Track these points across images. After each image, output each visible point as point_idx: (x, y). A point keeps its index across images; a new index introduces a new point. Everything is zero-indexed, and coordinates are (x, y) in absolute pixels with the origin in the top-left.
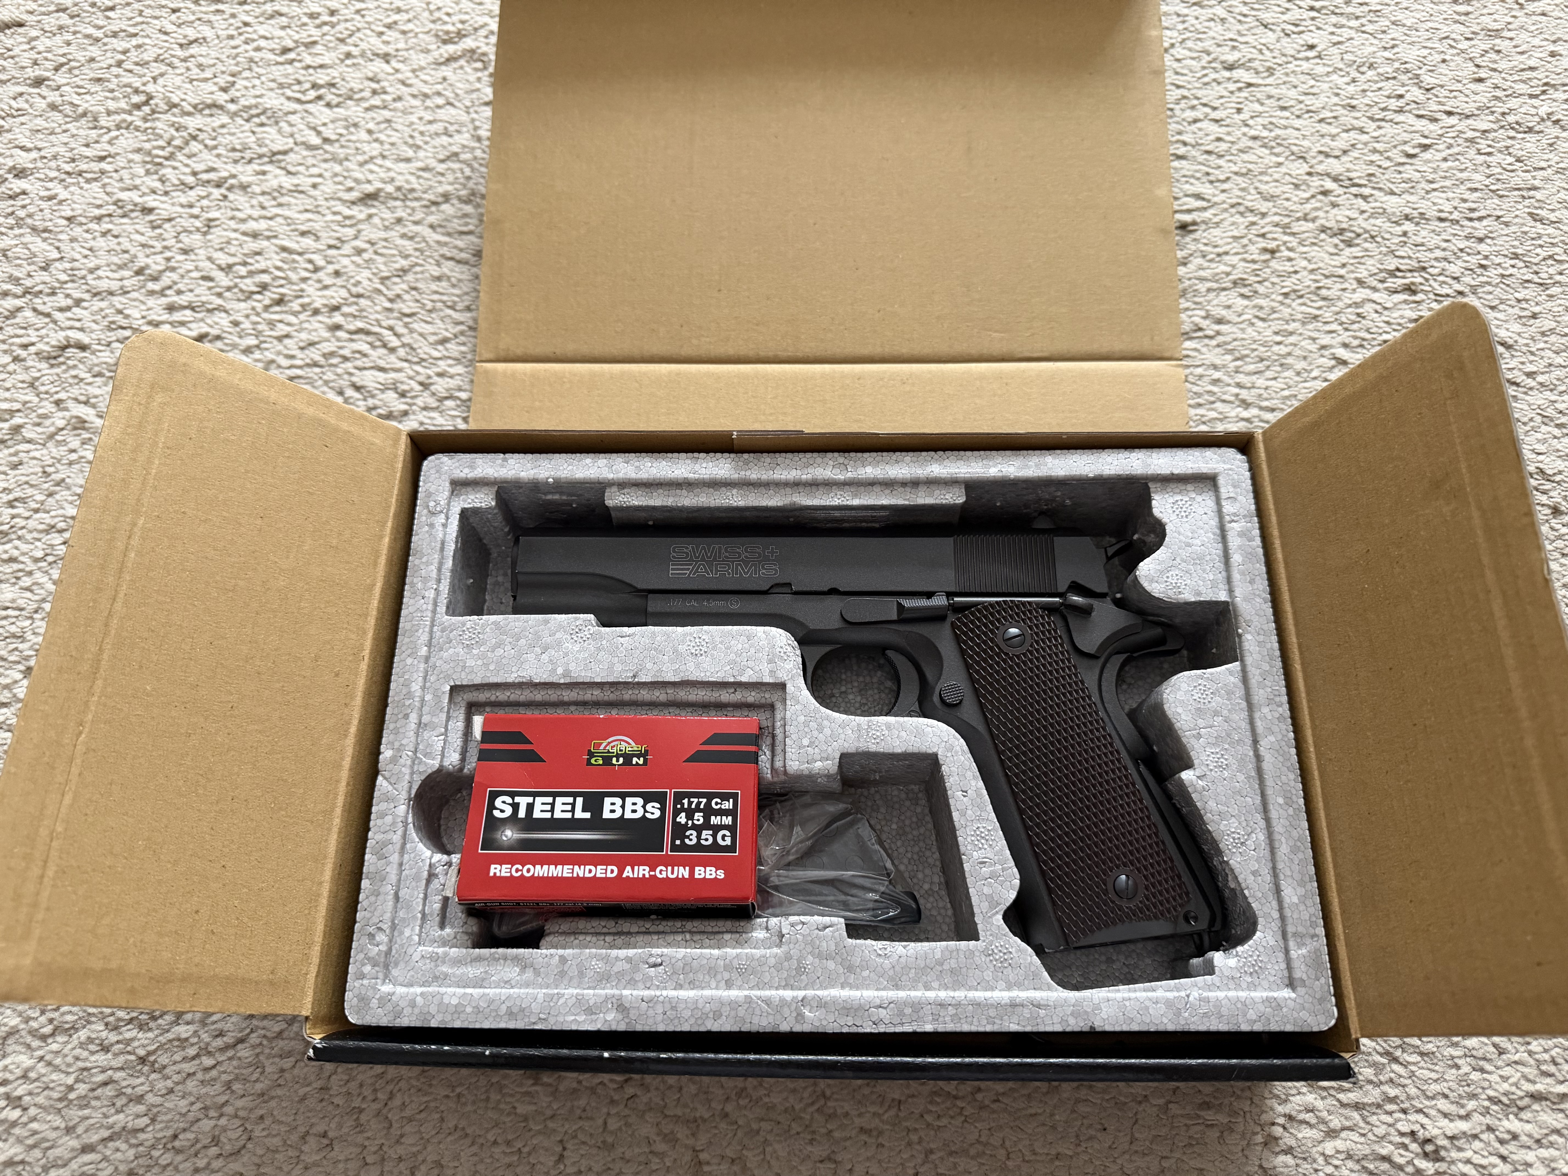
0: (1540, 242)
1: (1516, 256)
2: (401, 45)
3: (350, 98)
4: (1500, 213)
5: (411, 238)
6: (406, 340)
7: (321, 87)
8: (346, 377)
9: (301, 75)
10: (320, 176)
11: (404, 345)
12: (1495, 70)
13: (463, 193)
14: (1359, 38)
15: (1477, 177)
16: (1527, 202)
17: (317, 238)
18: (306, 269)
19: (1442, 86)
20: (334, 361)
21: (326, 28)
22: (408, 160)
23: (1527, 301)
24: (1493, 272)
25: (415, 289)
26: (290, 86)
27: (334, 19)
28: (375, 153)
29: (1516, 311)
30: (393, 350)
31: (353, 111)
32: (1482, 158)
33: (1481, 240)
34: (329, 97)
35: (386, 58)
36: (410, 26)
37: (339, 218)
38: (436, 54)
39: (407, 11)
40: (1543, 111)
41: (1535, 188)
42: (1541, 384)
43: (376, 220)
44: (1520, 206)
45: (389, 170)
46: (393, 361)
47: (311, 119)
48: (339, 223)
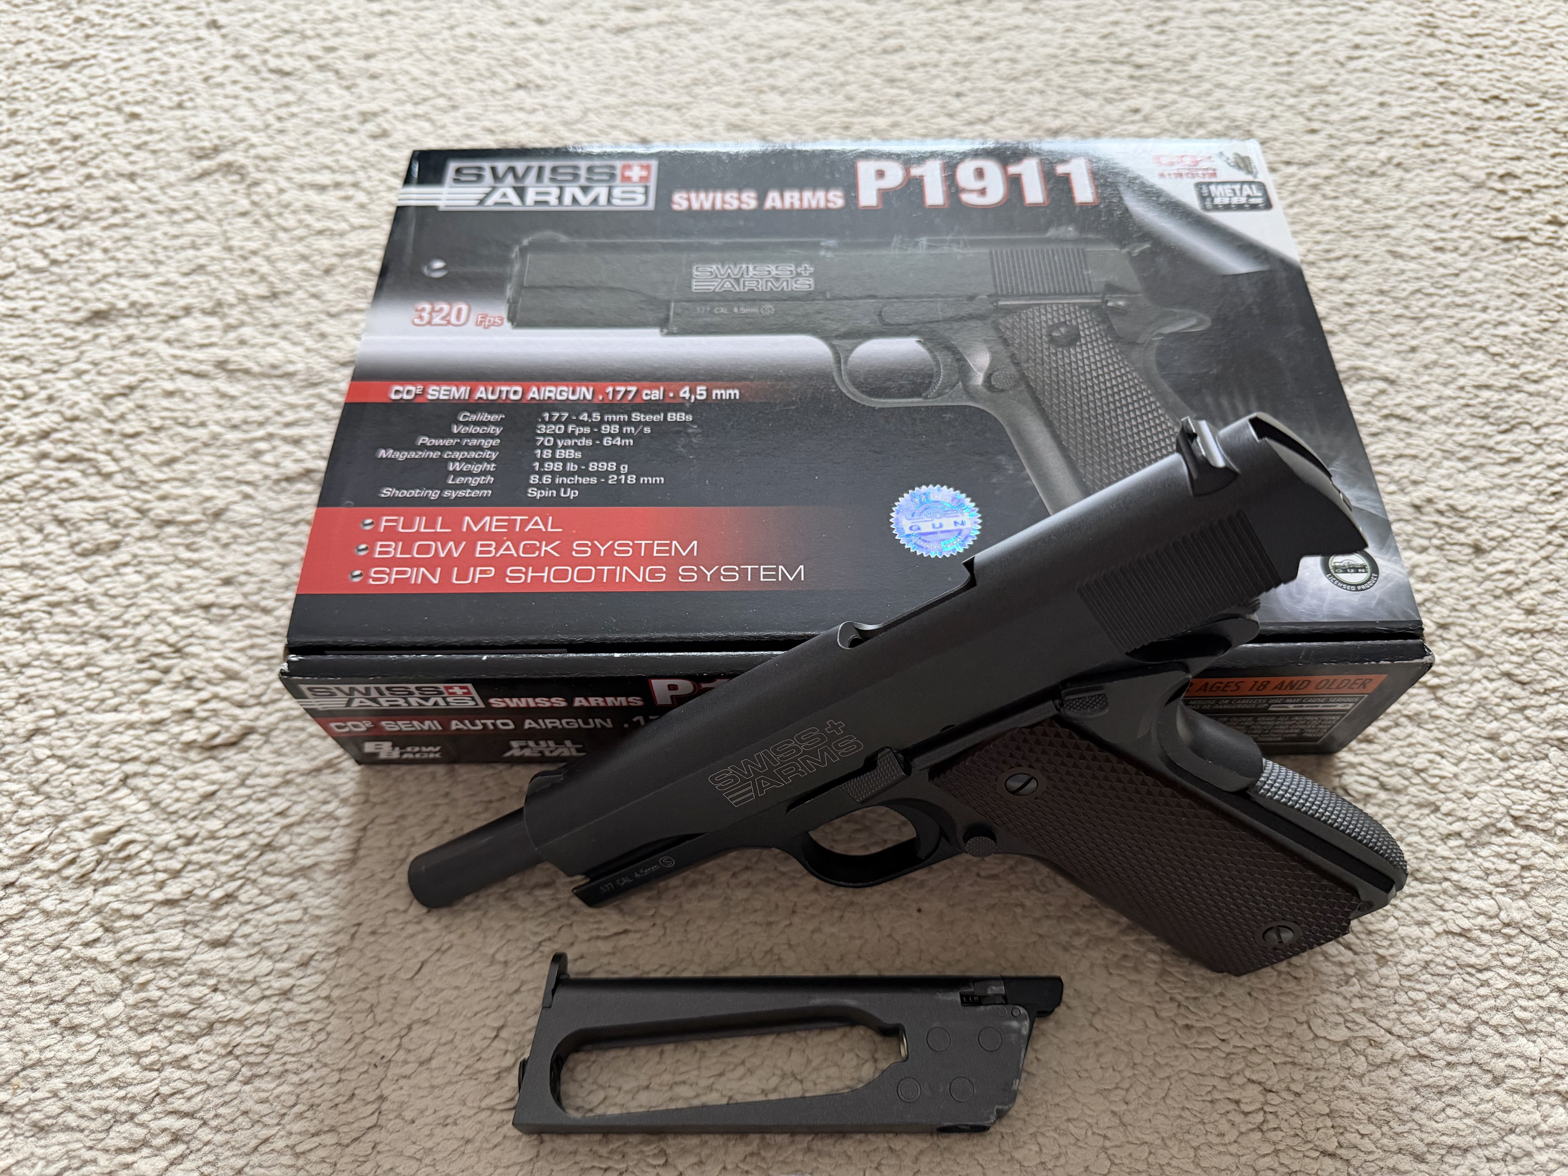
0: (1404, 277)
1: (1382, 292)
2: (150, 163)
3: (86, 218)
4: (1357, 252)
5: (142, 355)
6: (125, 464)
7: (54, 209)
8: (47, 511)
9: (33, 199)
10: (43, 298)
11: (123, 470)
12: (1326, 122)
13: (208, 305)
14: (1183, 102)
15: (1326, 220)
16: (1383, 240)
17: (31, 363)
18: (13, 396)
19: (1275, 139)
20: (35, 494)
21: (66, 153)
22: (146, 276)
23: (1402, 335)
24: (1361, 310)
25: (141, 407)
26: (18, 211)
27: (77, 144)
28: (108, 271)
29: (1392, 346)
30: (108, 476)
31: (88, 230)
32: (1327, 203)
33: (1342, 279)
34: (62, 219)
35: (132, 177)
36: (162, 145)
37: (59, 340)
38: (188, 171)
39: (159, 132)
40: (1383, 154)
41: (1388, 227)
42: (1435, 418)
43: (103, 340)
44: (1376, 245)
45: (123, 287)
46: (108, 488)
47: (39, 242)
48: (58, 346)
